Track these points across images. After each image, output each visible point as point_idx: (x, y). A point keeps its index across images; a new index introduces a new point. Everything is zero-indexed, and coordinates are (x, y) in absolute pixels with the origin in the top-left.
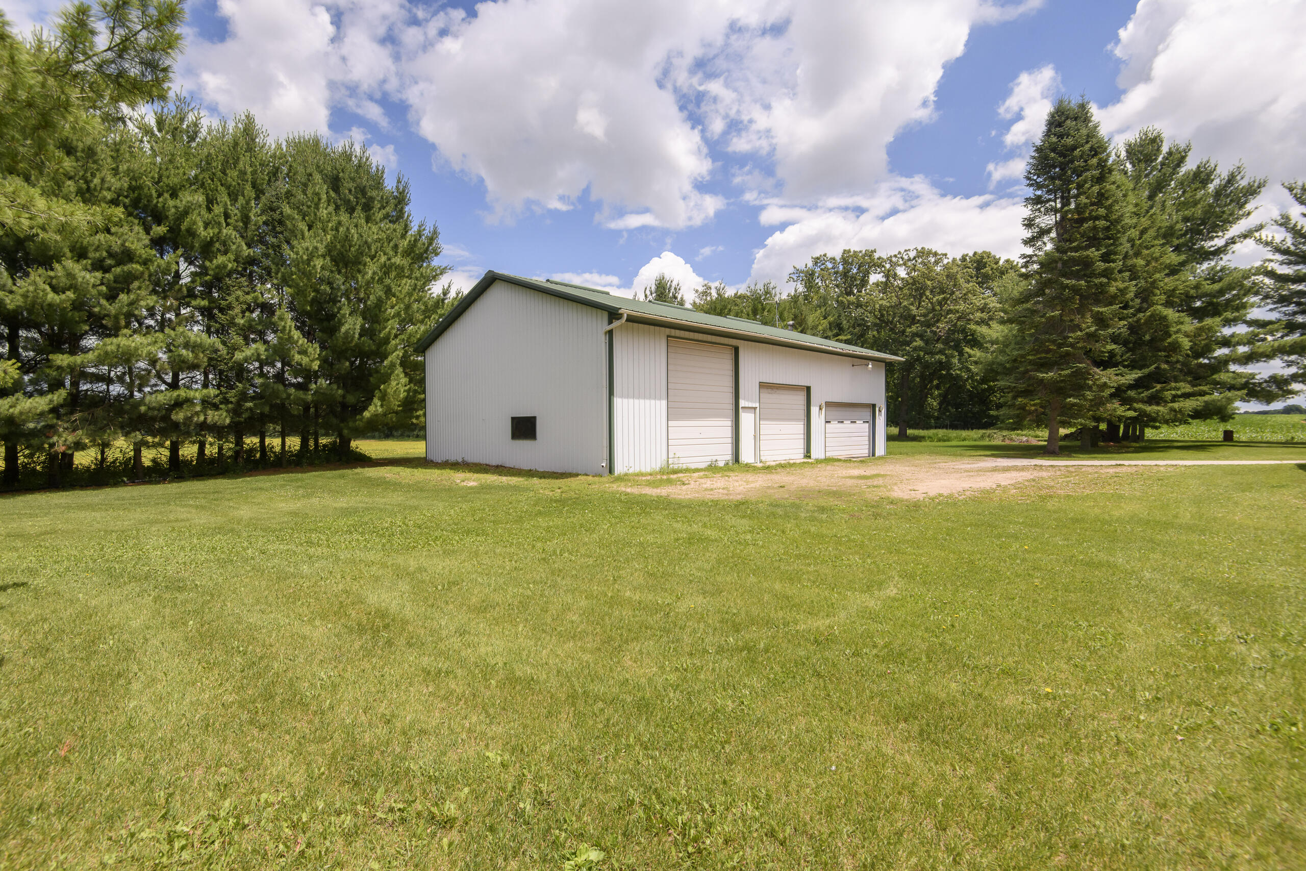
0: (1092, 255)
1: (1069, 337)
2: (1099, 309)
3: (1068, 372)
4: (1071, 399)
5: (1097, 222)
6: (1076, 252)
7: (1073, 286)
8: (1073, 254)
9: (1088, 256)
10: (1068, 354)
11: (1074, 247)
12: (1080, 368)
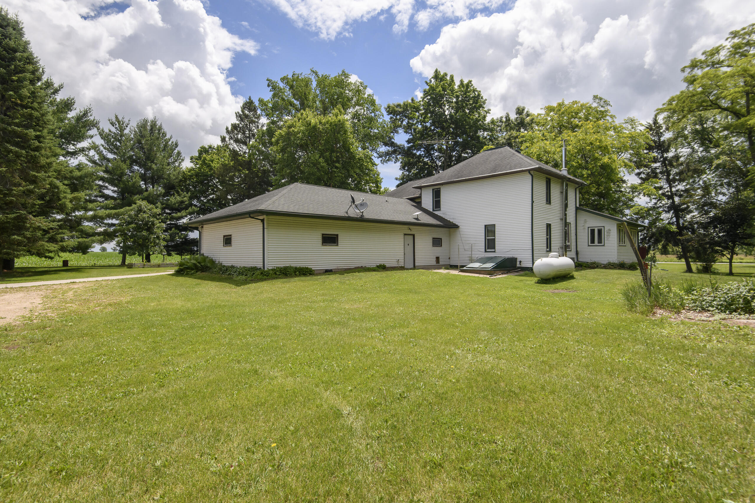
0: (29, 134)
1: (12, 190)
2: (34, 173)
3: (13, 216)
4: (16, 237)
5: (33, 112)
6: (19, 127)
7: (16, 152)
8: (16, 128)
9: (27, 134)
10: (11, 202)
11: (16, 123)
12: (21, 214)
